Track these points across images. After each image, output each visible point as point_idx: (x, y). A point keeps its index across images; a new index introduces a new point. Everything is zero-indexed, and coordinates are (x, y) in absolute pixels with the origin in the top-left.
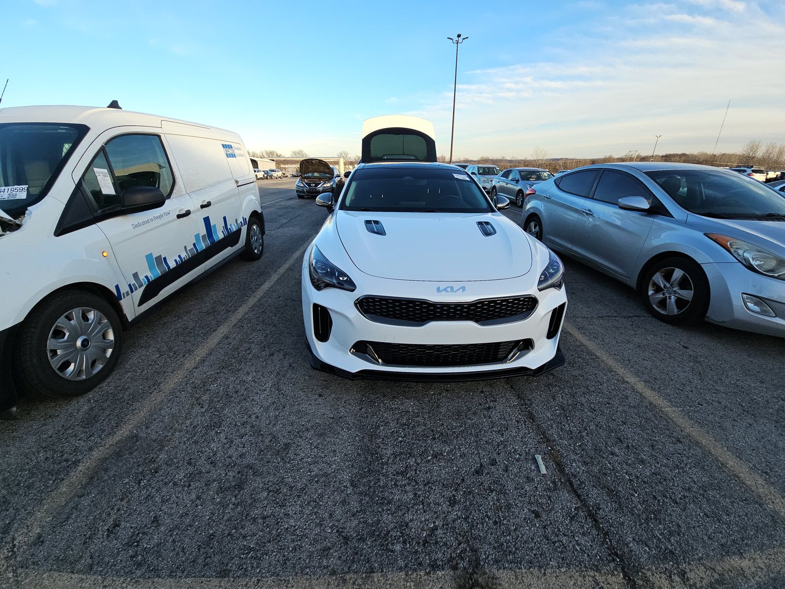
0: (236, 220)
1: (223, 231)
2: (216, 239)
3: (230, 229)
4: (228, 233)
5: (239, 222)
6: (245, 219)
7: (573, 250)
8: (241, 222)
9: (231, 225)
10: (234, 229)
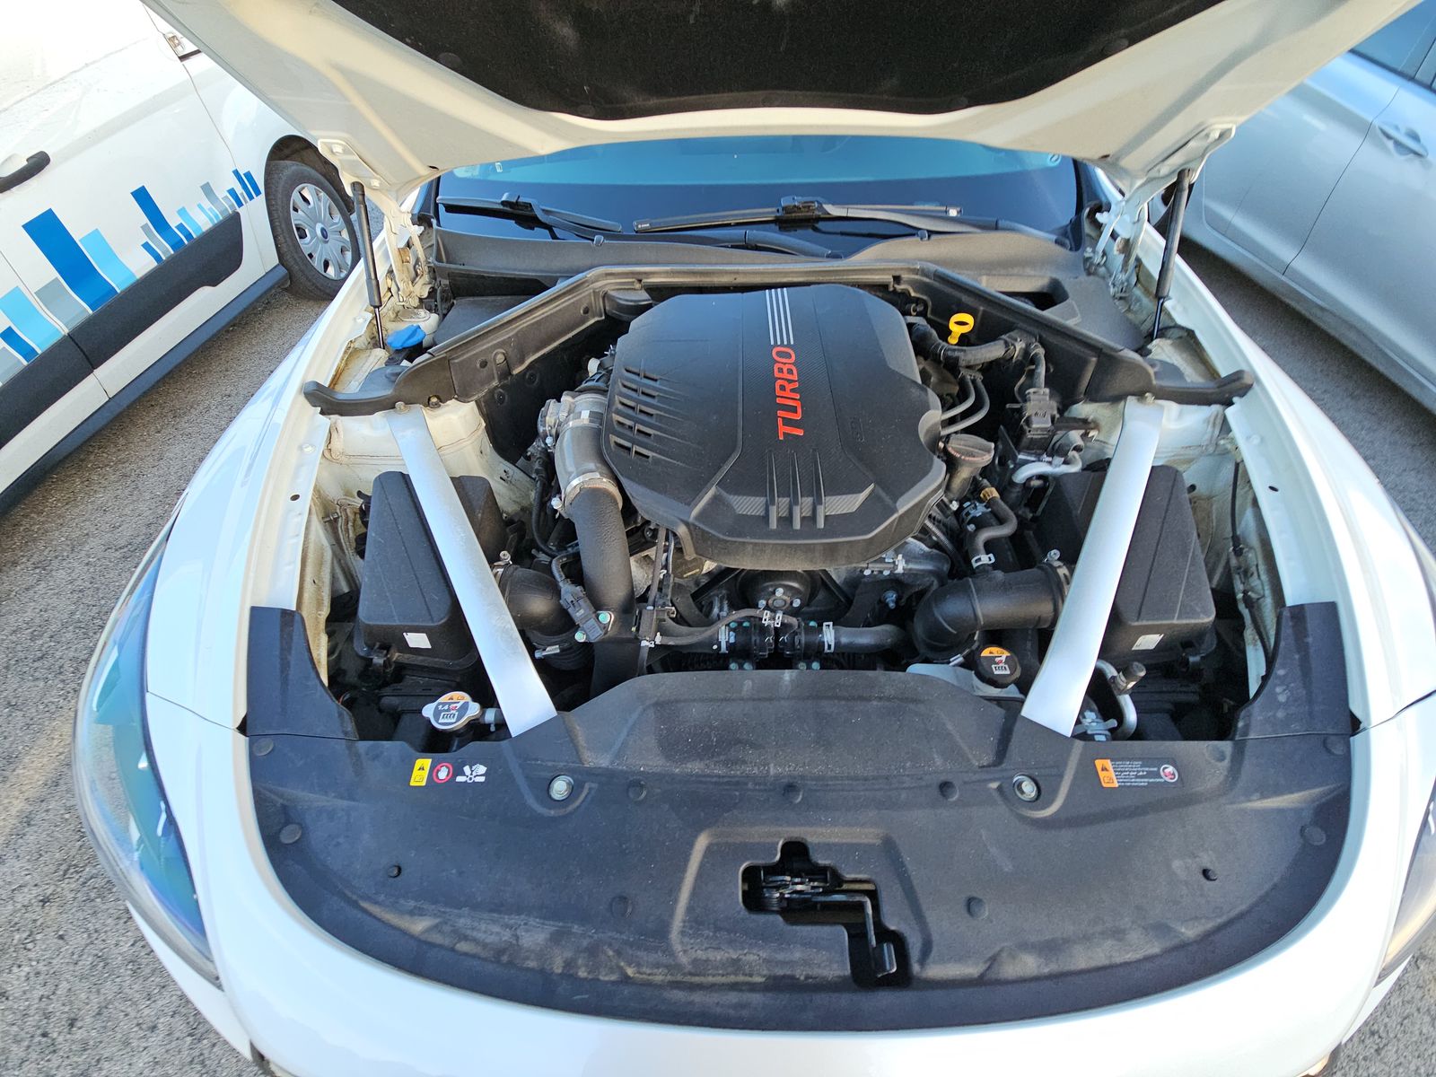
0: (207, 189)
1: (146, 246)
2: (119, 284)
3: (181, 227)
4: (176, 244)
5: (222, 193)
6: (246, 179)
7: (1295, 272)
8: (232, 192)
9: (182, 212)
10: (203, 220)
